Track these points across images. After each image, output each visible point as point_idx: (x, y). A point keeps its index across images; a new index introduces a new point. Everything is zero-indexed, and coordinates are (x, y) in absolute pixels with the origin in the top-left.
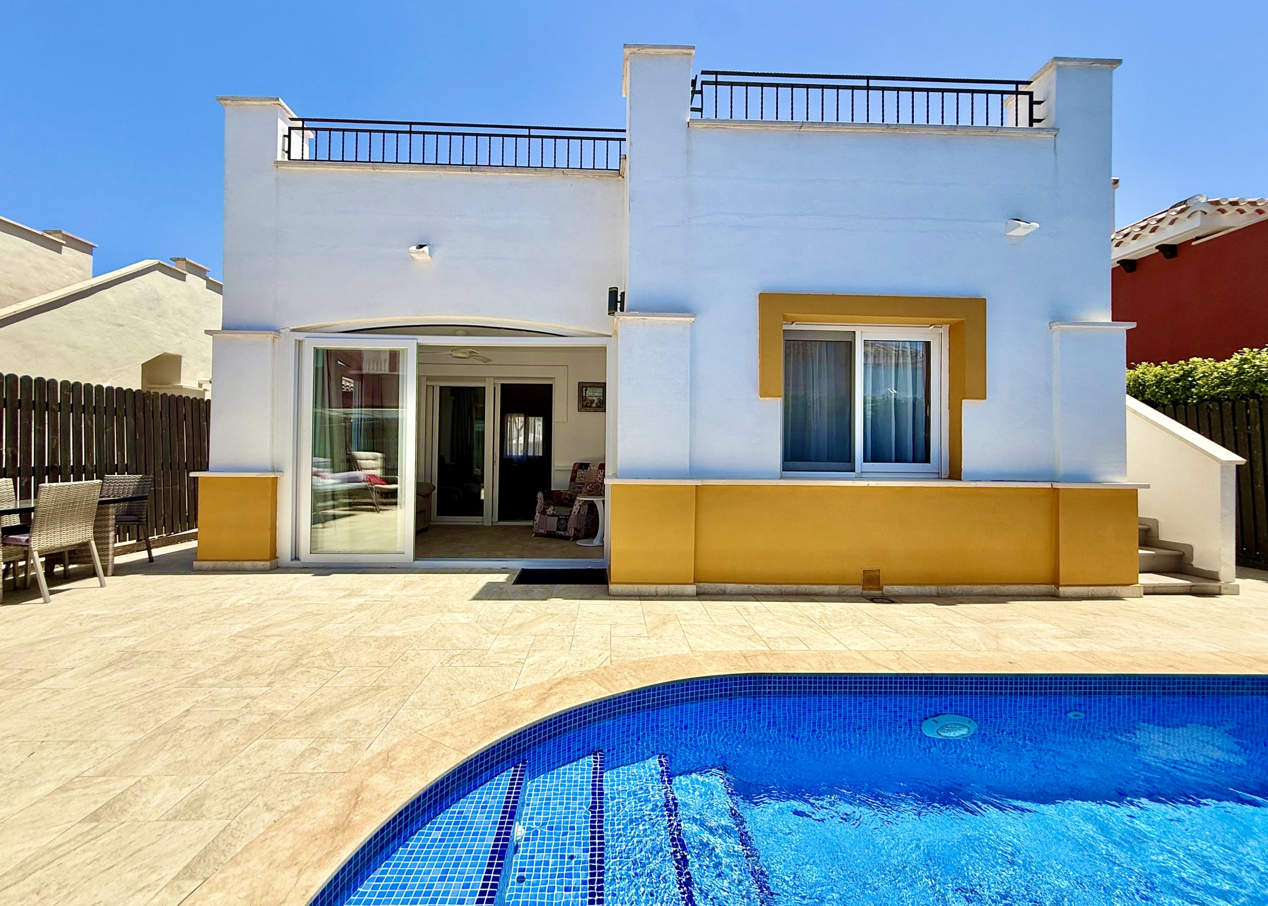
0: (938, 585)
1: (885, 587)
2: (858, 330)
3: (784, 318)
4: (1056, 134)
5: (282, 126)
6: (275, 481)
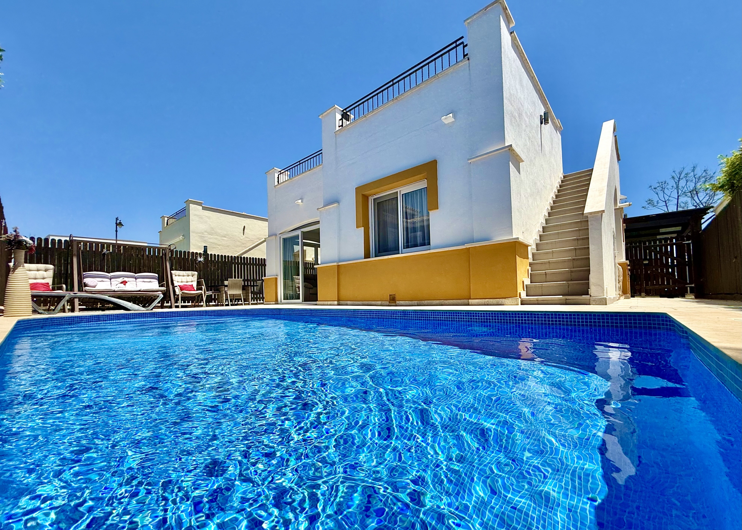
0: (418, 301)
1: (397, 302)
2: (398, 190)
3: (363, 195)
4: (469, 59)
5: (276, 175)
6: (276, 279)
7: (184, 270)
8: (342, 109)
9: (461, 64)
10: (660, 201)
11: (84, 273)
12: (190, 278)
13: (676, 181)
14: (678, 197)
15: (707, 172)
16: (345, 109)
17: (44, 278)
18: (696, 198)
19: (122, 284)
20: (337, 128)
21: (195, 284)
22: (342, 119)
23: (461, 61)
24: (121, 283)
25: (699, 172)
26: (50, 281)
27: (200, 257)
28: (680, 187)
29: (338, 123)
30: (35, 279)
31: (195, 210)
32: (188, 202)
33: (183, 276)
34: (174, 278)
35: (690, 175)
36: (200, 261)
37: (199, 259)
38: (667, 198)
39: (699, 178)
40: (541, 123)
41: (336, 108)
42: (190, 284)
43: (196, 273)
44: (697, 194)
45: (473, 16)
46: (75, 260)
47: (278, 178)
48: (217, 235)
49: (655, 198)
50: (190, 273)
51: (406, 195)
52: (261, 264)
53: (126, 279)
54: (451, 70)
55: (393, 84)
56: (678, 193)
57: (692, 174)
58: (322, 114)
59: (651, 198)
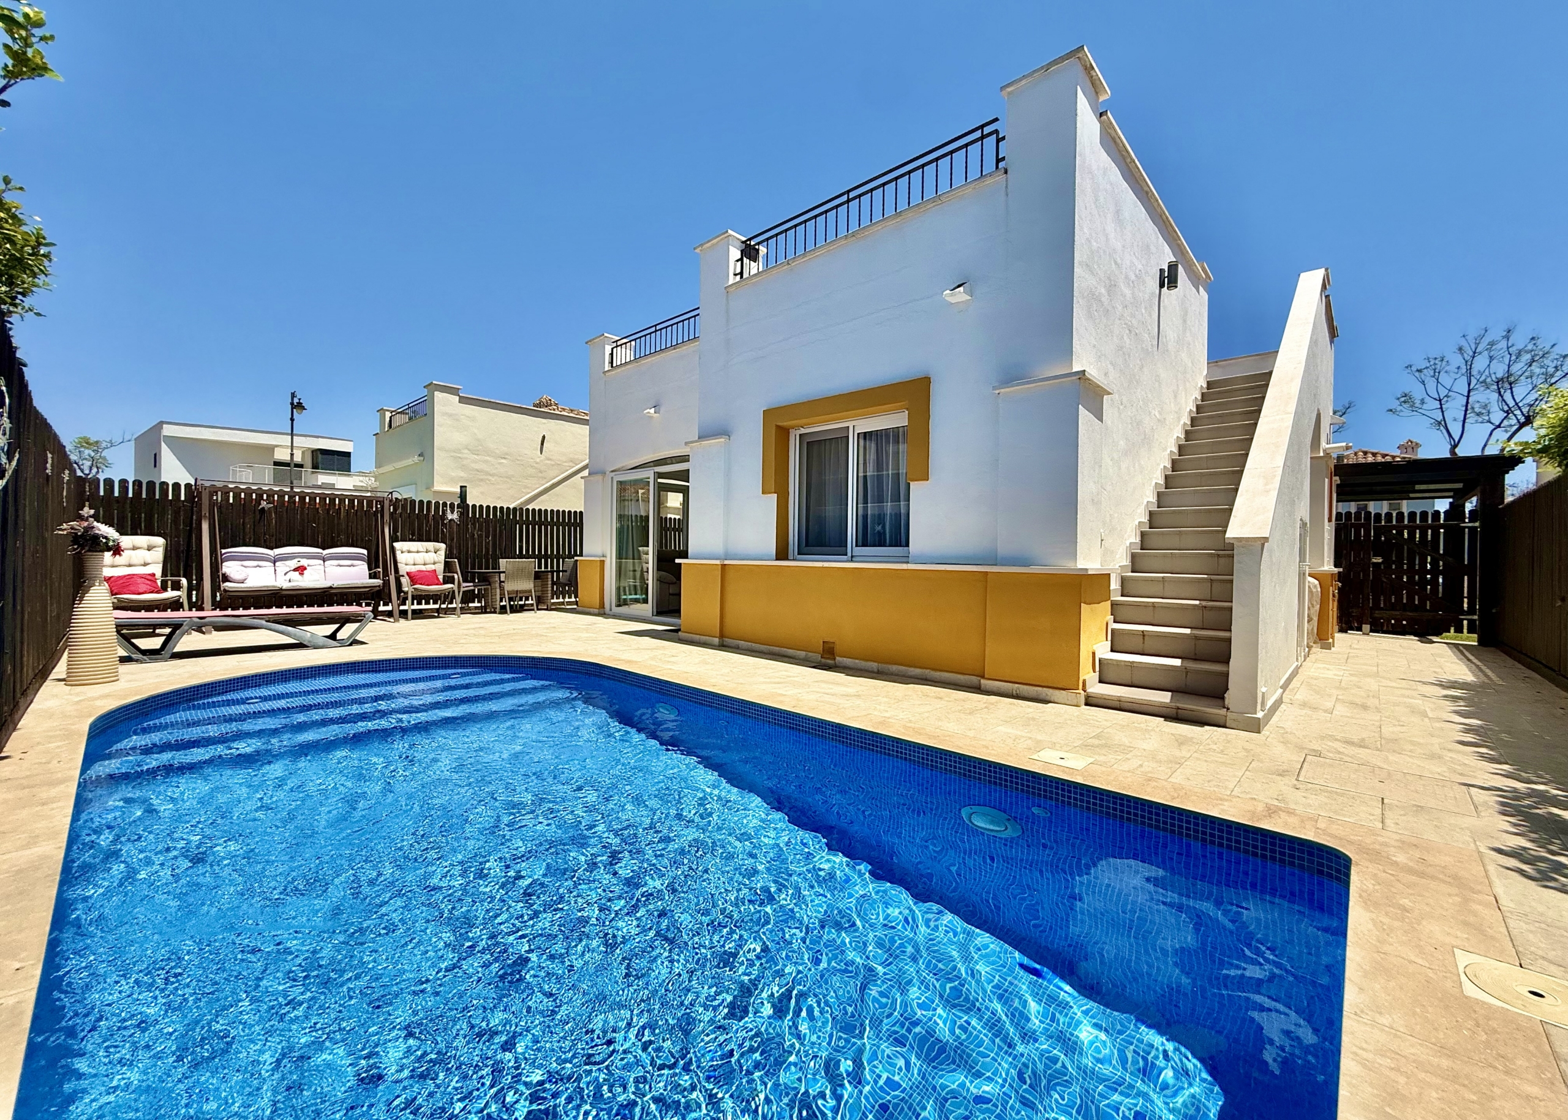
0: (879, 663)
1: (837, 658)
2: (850, 424)
3: (778, 427)
4: (1006, 172)
5: (608, 349)
6: (602, 562)
7: (420, 539)
8: (744, 239)
9: (989, 181)
10: (1427, 399)
11: (224, 551)
12: (431, 557)
13: (1468, 358)
14: (1469, 391)
15: (1539, 342)
16: (750, 239)
17: (145, 565)
18: (1507, 396)
19: (297, 573)
20: (732, 280)
21: (440, 568)
22: (741, 260)
23: (990, 174)
24: (295, 570)
25: (1519, 340)
26: (157, 570)
27: (452, 512)
28: (1474, 372)
29: (733, 267)
30: (130, 566)
31: (444, 404)
32: (431, 387)
33: (418, 552)
34: (400, 557)
35: (1498, 346)
36: (451, 520)
37: (450, 516)
38: (1443, 392)
39: (1519, 354)
40: (1162, 285)
41: (730, 236)
42: (432, 567)
43: (443, 546)
44: (1511, 389)
45: (1020, 80)
46: (205, 526)
47: (612, 354)
48: (489, 455)
49: (1418, 393)
50: (430, 545)
51: (866, 436)
52: (573, 522)
53: (304, 562)
54: (969, 190)
55: (848, 201)
56: (1469, 385)
57: (1503, 344)
58: (702, 245)
59: (1407, 392)
